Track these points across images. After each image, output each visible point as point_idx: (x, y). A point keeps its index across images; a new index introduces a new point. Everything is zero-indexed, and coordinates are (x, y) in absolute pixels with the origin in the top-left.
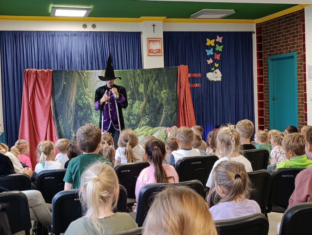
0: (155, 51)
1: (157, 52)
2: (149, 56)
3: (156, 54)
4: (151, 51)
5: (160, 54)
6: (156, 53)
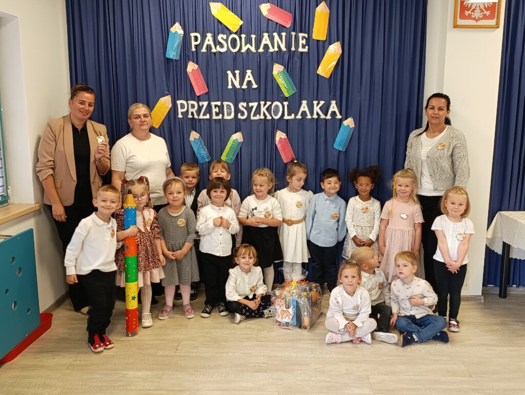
0: (477, 14)
1: (485, 17)
2: (456, 26)
3: (481, 23)
4: (467, 13)
5: (492, 22)
6: (479, 19)
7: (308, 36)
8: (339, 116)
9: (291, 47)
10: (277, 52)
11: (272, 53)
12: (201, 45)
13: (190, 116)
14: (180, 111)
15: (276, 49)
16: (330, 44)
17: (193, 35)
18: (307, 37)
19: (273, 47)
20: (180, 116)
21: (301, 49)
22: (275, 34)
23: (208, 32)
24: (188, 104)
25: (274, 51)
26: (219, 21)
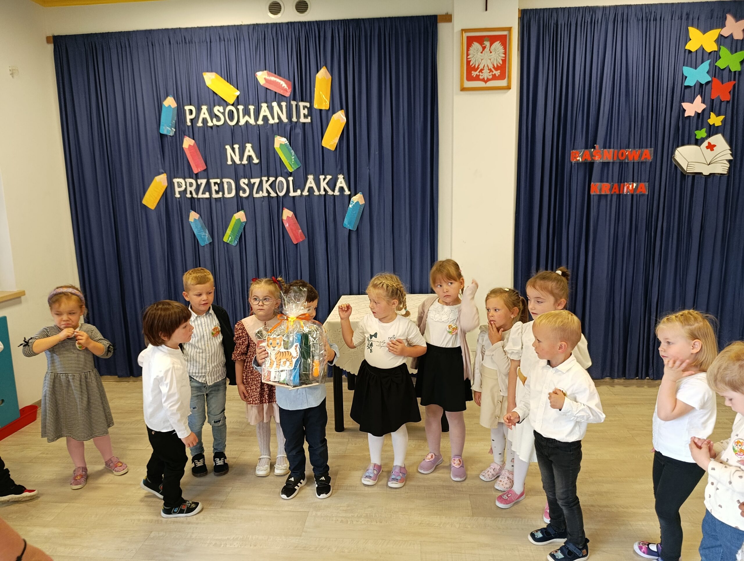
0: (486, 74)
4: (474, 74)
5: (503, 83)
7: (310, 105)
8: (347, 192)
9: (292, 117)
10: (278, 123)
11: (272, 124)
12: (197, 118)
13: (189, 196)
14: (177, 190)
15: (276, 121)
16: (334, 112)
17: (187, 108)
18: (308, 106)
19: (273, 119)
20: (178, 195)
21: (302, 120)
22: (275, 104)
23: (203, 105)
24: (186, 182)
25: (275, 123)
26: (214, 92)
